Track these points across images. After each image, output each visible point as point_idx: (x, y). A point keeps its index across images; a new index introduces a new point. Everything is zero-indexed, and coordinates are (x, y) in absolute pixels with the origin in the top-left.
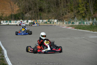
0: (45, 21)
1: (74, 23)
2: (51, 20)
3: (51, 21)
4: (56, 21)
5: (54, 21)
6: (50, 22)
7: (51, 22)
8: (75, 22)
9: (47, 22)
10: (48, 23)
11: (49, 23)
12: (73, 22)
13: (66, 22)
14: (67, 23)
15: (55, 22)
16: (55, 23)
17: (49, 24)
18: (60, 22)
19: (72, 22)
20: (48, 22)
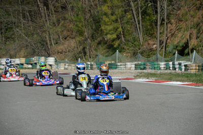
0: (17, 61)
1: (117, 65)
2: (34, 59)
3: (35, 62)
4: (51, 60)
5: (46, 60)
6: (32, 64)
7: (36, 64)
8: (119, 64)
9: (23, 64)
10: (25, 66)
11: (30, 66)
12: (113, 62)
13: (89, 63)
14: (91, 65)
15: (51, 63)
16: (50, 65)
17: (29, 68)
18: (67, 64)
19: (109, 64)
20: (27, 64)
